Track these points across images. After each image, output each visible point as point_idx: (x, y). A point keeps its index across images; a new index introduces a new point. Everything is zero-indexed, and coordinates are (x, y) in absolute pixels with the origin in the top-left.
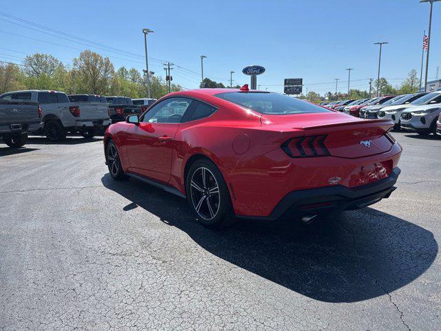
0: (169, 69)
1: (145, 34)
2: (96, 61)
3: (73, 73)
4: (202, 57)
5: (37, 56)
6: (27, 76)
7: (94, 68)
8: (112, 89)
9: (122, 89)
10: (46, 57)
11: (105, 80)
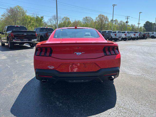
0: (128, 19)
1: (114, 6)
2: (103, 18)
3: (95, 22)
4: (140, 13)
5: (86, 17)
6: (83, 24)
7: (102, 20)
8: (107, 27)
9: (110, 27)
10: (89, 17)
11: (105, 24)
